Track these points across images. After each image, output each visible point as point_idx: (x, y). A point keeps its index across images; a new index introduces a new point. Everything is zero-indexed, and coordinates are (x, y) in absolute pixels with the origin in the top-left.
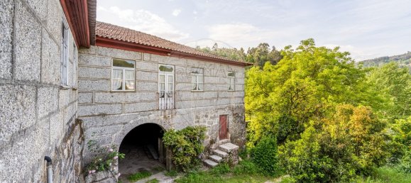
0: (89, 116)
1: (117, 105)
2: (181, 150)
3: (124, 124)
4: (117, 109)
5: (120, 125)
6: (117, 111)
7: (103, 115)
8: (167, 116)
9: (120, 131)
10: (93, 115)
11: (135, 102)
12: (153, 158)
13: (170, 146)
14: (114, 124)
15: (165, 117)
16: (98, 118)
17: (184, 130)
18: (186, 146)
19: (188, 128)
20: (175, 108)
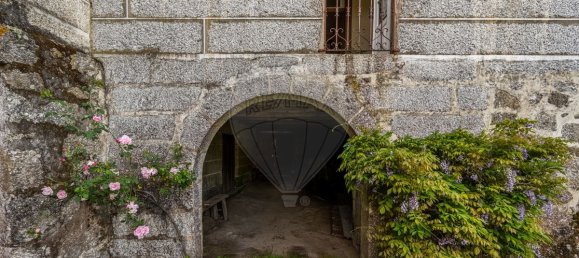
0: (118, 52)
1: (188, 26)
2: (413, 208)
3: (209, 86)
4: (187, 35)
5: (196, 90)
6: (189, 44)
7: (152, 53)
8: (361, 76)
9: (198, 108)
10: (128, 52)
11: (242, 19)
12: (340, 233)
13: (370, 189)
14: (180, 83)
15: (350, 80)
16: (138, 60)
17: (434, 138)
18: (443, 199)
19: (458, 135)
20: (393, 51)
